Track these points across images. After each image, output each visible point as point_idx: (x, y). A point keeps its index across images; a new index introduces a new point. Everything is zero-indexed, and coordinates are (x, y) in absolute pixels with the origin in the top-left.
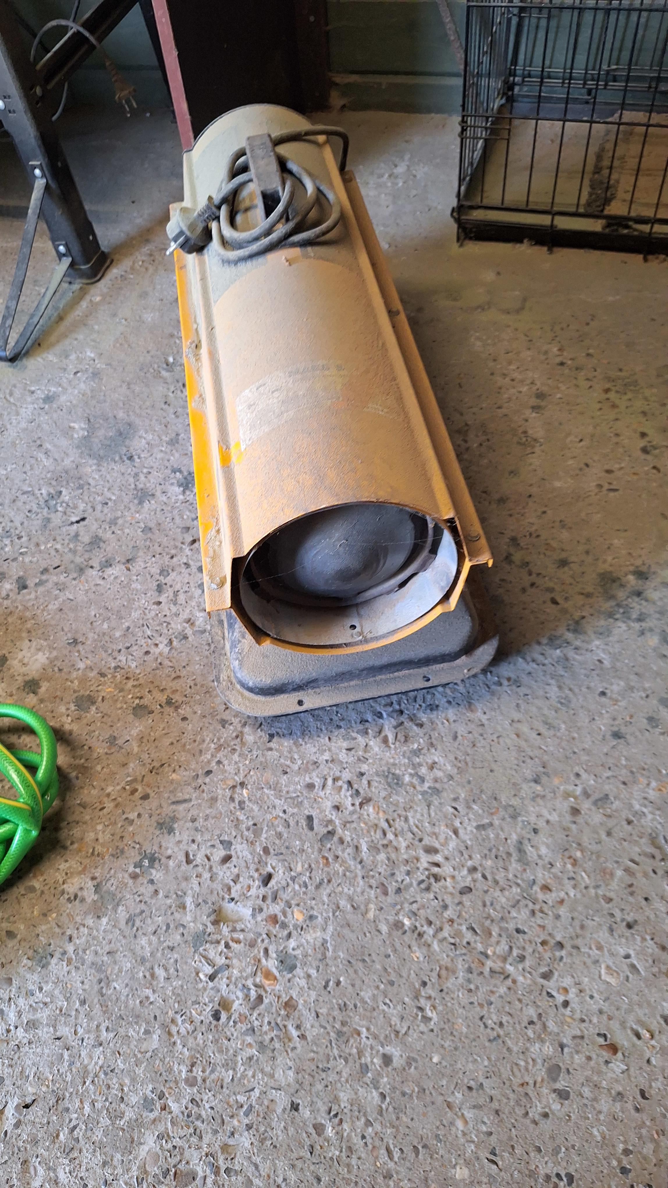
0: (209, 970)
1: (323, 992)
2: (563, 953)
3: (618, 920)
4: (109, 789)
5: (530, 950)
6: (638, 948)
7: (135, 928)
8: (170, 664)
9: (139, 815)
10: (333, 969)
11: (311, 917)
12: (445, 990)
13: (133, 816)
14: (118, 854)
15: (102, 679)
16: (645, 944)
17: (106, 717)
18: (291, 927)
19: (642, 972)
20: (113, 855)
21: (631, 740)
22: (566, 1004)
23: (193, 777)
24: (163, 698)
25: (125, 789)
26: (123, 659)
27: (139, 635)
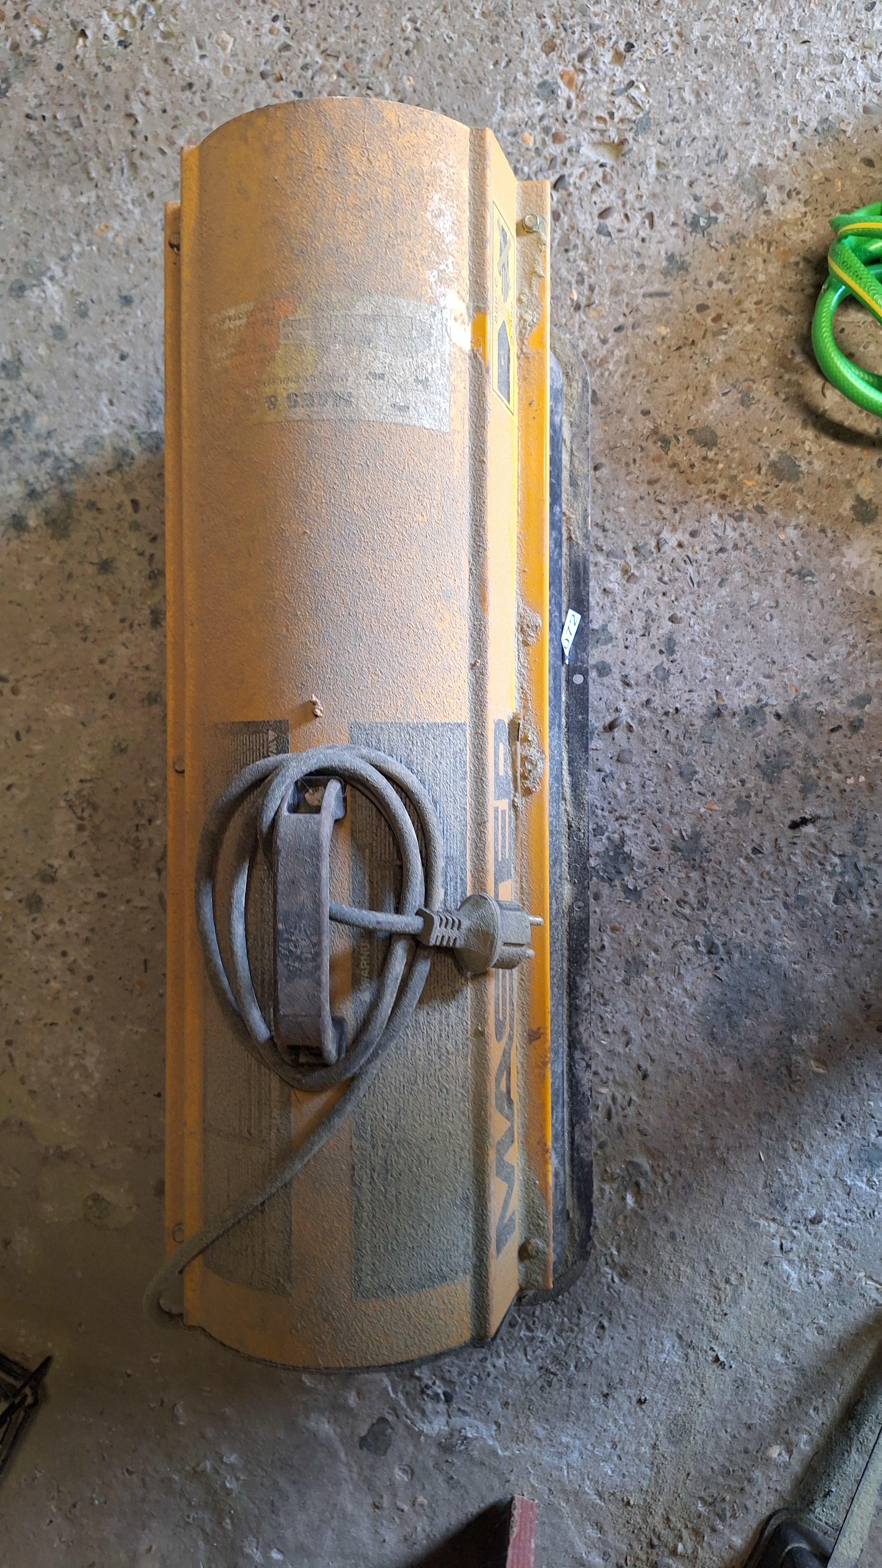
0: (633, 92)
1: (514, 57)
2: (262, 68)
3: (198, 94)
4: (749, 328)
5: (294, 74)
6: (191, 64)
7: (717, 147)
8: (661, 507)
9: (710, 284)
10: (498, 78)
11: (515, 134)
12: (388, 45)
13: (718, 286)
14: (736, 238)
15: (762, 504)
16: (181, 67)
17: (755, 439)
18: (538, 128)
19: (194, 39)
20: (744, 237)
21: (114, 293)
22: (275, 19)
23: (639, 326)
24: (675, 452)
25: (729, 324)
26: (729, 531)
27: (705, 569)
